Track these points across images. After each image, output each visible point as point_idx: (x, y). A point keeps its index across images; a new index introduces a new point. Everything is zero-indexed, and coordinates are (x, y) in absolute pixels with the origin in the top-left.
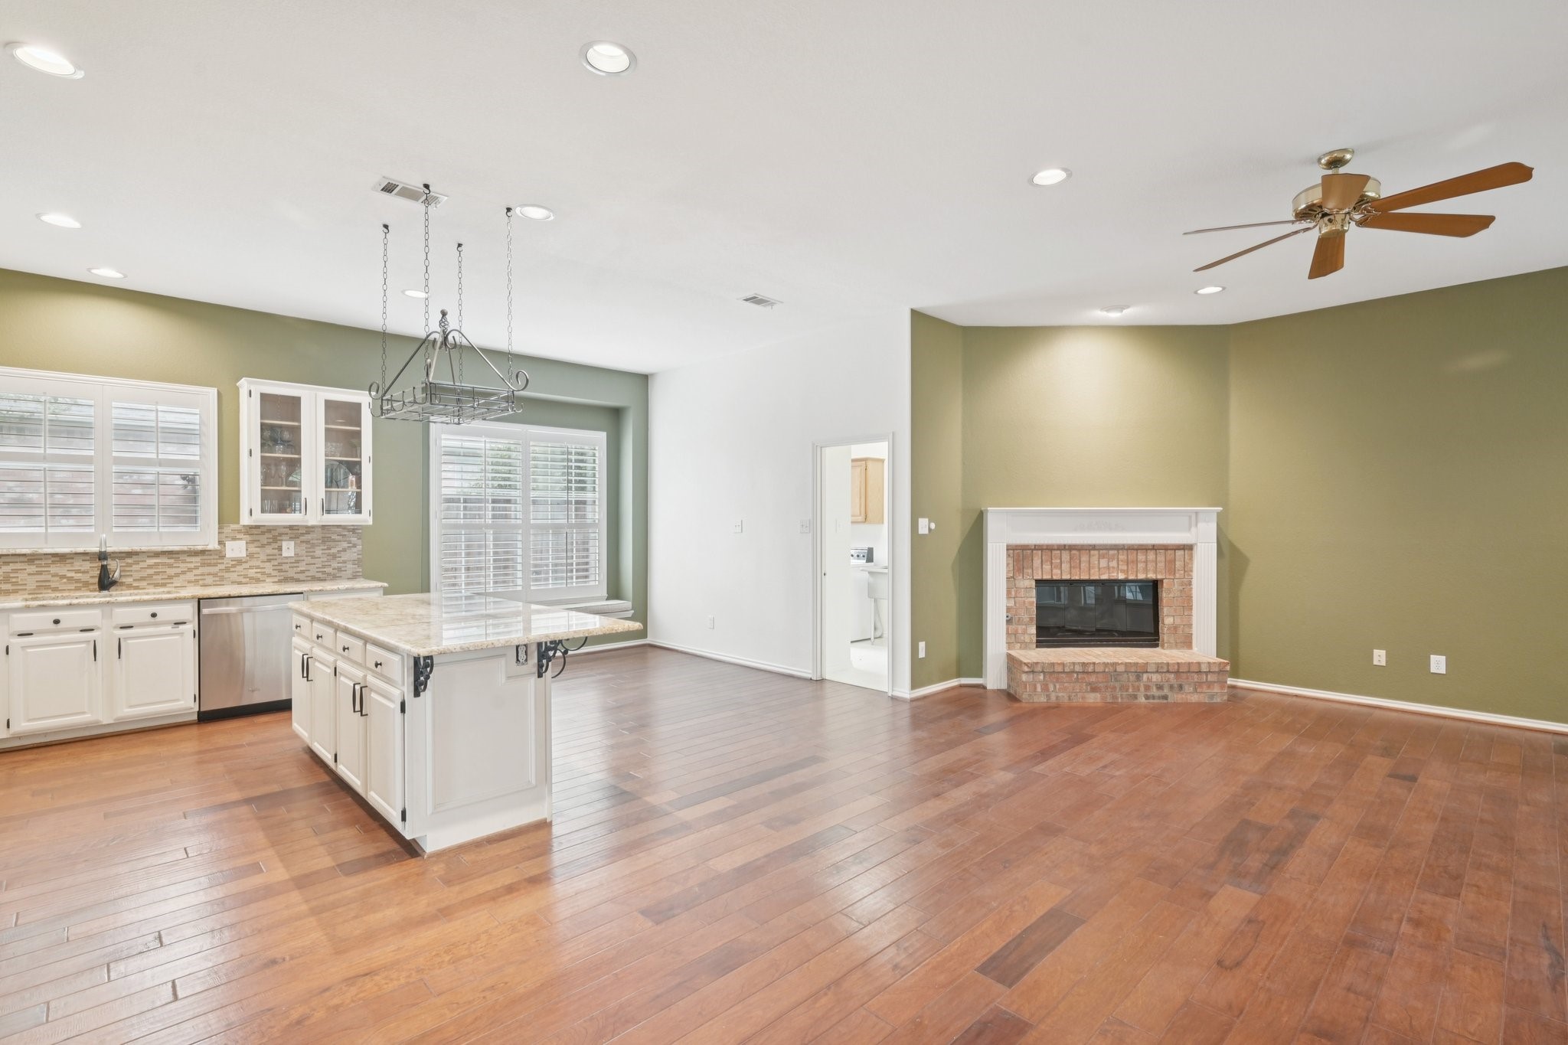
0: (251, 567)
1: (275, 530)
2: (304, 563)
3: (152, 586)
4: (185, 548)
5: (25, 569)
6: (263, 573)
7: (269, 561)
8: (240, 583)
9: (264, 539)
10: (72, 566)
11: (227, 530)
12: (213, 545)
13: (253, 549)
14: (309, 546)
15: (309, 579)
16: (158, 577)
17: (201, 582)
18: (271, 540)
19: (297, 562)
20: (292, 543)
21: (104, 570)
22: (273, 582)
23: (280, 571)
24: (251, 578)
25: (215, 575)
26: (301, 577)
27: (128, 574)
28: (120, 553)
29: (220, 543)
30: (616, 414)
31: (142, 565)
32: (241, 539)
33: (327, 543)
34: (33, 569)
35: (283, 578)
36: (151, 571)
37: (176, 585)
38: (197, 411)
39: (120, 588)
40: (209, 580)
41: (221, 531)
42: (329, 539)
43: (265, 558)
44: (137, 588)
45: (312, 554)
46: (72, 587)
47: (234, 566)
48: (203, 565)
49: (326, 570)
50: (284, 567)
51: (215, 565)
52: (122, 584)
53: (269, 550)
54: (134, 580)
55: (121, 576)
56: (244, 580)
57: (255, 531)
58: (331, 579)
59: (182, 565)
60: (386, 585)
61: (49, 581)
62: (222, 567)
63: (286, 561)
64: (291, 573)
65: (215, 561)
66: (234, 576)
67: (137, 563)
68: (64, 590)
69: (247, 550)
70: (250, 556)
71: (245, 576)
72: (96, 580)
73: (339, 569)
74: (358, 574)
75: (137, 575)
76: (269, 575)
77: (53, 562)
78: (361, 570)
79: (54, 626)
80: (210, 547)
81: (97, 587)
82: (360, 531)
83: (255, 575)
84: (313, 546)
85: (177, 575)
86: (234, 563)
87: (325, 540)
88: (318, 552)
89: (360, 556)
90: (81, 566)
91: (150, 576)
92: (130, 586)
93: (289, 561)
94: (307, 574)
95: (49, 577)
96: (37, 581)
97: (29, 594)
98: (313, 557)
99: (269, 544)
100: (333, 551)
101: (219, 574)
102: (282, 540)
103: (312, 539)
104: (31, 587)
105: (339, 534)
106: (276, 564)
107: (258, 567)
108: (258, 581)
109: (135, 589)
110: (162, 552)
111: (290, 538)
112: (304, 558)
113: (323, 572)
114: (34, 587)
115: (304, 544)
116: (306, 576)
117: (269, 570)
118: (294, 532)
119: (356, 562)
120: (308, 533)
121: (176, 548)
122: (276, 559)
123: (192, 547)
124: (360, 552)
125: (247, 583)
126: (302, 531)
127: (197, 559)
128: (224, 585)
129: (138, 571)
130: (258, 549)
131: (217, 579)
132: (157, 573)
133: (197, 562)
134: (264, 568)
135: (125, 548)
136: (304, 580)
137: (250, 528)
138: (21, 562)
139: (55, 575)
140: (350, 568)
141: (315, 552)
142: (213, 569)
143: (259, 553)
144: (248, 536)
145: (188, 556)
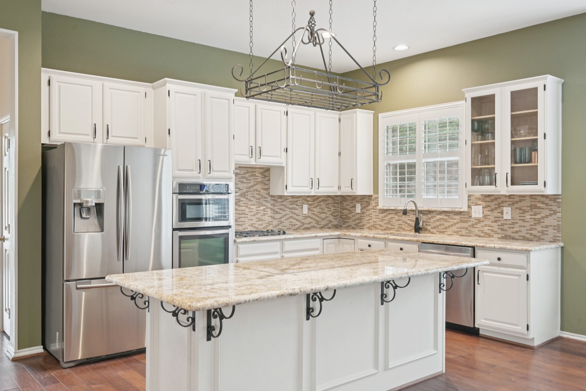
0: (485, 226)
1: (500, 198)
2: (518, 225)
3: (438, 233)
4: (450, 210)
5: (394, 218)
6: (492, 231)
7: (496, 221)
8: (479, 236)
9: (493, 205)
10: (409, 217)
11: (473, 198)
12: (465, 209)
13: (487, 213)
14: (521, 212)
15: (521, 238)
16: (441, 227)
17: (460, 233)
18: (497, 206)
19: (513, 223)
20: (510, 209)
22: (498, 238)
23: (502, 230)
24: (486, 233)
26: (516, 236)
27: (429, 224)
28: (426, 211)
29: (469, 207)
31: (435, 219)
32: (480, 205)
33: (534, 210)
34: (397, 218)
35: (503, 235)
36: (438, 223)
37: (448, 233)
39: (426, 232)
40: (464, 232)
41: (470, 198)
42: (536, 207)
43: (493, 219)
44: (432, 233)
45: (522, 218)
46: (409, 229)
47: (476, 224)
48: (462, 221)
49: (534, 232)
50: (505, 227)
51: (467, 222)
52: (426, 230)
53: (496, 214)
54: (432, 228)
55: (423, 225)
56: (482, 234)
57: (488, 199)
58: (536, 241)
59: (451, 221)
61: (402, 225)
62: (470, 223)
63: (506, 222)
64: (509, 233)
65: (466, 219)
66: (476, 231)
67: (432, 217)
68: (407, 230)
69: (483, 212)
70: (485, 216)
72: (414, 226)
73: (543, 232)
74: (557, 238)
75: (433, 225)
76: (496, 233)
78: (560, 235)
80: (462, 210)
81: (415, 230)
82: (560, 200)
83: (487, 231)
84: (524, 212)
85: (449, 227)
86: (476, 221)
87: (532, 207)
88: (528, 217)
89: (560, 223)
90: (412, 217)
91: (438, 226)
92: (430, 232)
93: (508, 222)
94: (520, 234)
95: (401, 223)
96: (398, 224)
97: (396, 231)
98: (524, 221)
99: (496, 209)
100: (538, 217)
101: (469, 229)
102: (503, 206)
103: (523, 207)
104: (396, 227)
105: (543, 203)
106: (500, 224)
107: (489, 226)
108: (489, 236)
109: (431, 234)
110: (443, 211)
111: (509, 205)
112: (518, 221)
113: (531, 234)
114: (397, 227)
115: (518, 210)
116: (519, 236)
117: (496, 229)
118: (512, 200)
119: (556, 228)
120: (521, 201)
121: (446, 209)
122: (500, 221)
123: (453, 209)
124: (560, 219)
125: (483, 237)
126: (517, 199)
127: (458, 217)
128: (470, 236)
129: (432, 223)
130: (489, 212)
131: (468, 232)
132: (440, 225)
133: (458, 219)
134: (493, 227)
135: (426, 208)
136: (517, 239)
137: (485, 197)
138: (394, 214)
139: (404, 222)
140: (551, 232)
141: (525, 217)
142: (466, 225)
143: (490, 216)
144: (483, 202)
145: (454, 215)
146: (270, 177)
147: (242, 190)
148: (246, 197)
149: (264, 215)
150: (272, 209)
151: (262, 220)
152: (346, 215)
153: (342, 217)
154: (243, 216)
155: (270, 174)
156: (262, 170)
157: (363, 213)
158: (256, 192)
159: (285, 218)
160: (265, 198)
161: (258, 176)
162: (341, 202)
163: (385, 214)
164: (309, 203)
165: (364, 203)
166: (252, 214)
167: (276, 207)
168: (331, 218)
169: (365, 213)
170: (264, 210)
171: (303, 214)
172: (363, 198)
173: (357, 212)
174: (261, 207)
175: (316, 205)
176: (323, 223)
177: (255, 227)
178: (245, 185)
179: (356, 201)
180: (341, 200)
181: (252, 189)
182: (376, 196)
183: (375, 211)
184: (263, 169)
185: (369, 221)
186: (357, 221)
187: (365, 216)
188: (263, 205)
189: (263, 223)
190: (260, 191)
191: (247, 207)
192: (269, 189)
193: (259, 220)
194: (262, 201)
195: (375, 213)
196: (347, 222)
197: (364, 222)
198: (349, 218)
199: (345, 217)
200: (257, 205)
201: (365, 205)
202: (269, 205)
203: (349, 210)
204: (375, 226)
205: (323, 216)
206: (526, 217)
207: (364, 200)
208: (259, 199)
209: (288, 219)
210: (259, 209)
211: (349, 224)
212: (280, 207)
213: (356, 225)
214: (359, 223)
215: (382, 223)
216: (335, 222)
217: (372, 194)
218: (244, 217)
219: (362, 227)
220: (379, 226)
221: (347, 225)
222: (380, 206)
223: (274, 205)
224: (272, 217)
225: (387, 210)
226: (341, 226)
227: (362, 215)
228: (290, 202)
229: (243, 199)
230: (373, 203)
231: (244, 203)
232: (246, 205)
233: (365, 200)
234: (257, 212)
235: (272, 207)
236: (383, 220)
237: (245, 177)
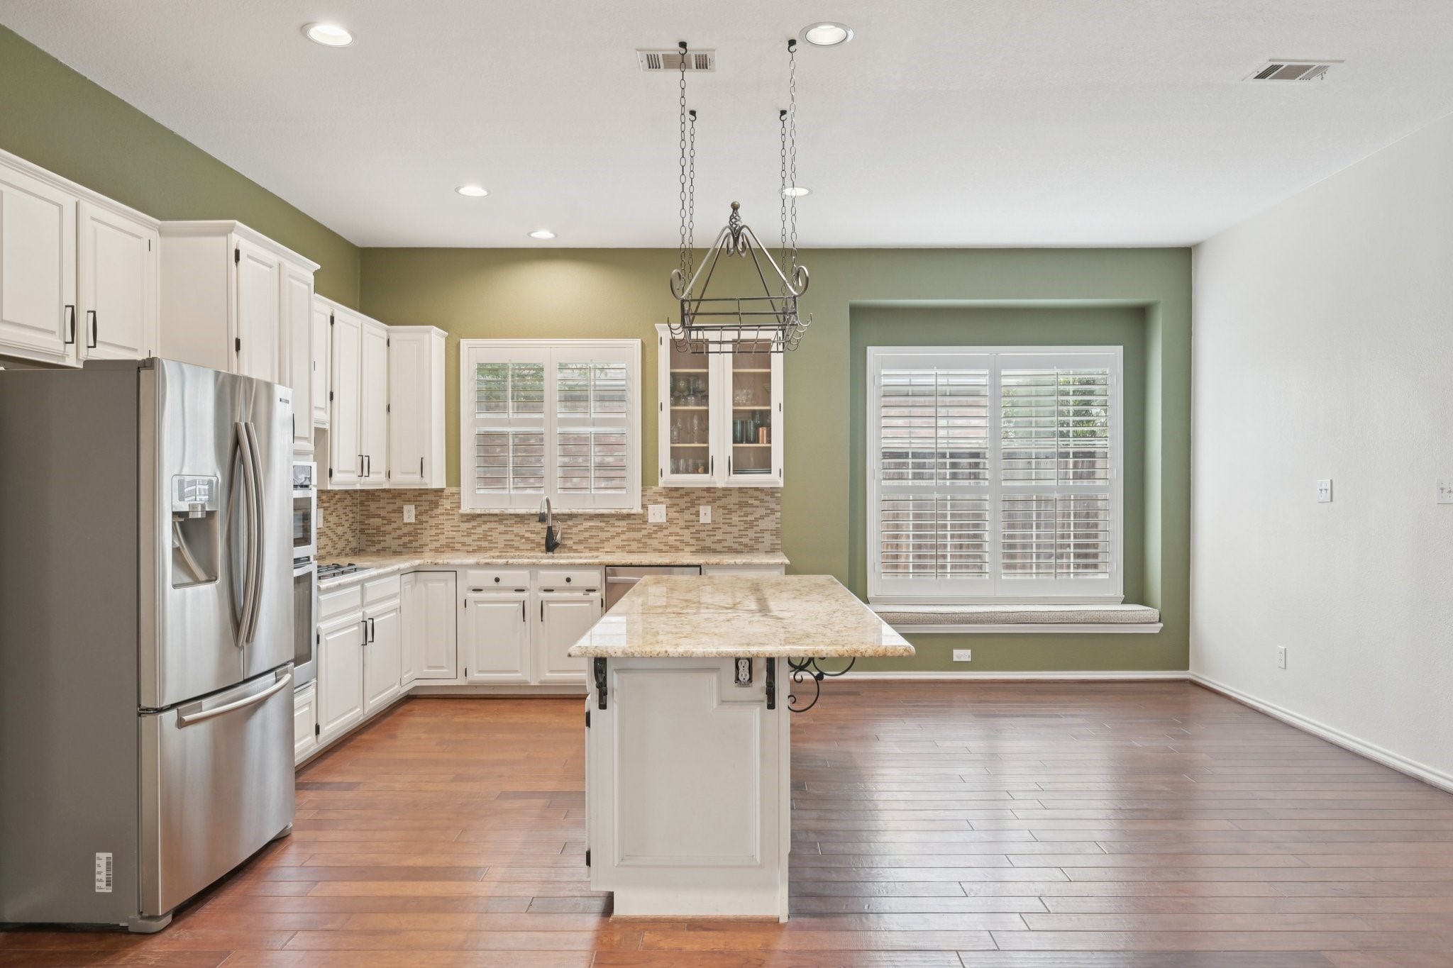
0: (671, 534)
1: (693, 493)
2: (721, 531)
3: (587, 550)
4: (613, 512)
5: (497, 528)
6: (682, 541)
7: (687, 527)
8: (661, 551)
9: (682, 503)
10: (529, 527)
11: (649, 493)
12: (637, 509)
13: (673, 515)
14: (726, 511)
15: (726, 550)
16: (593, 541)
17: (627, 548)
18: (689, 505)
19: (714, 529)
20: (709, 508)
21: (550, 533)
22: (691, 552)
23: (698, 539)
24: (671, 546)
25: (639, 541)
26: (718, 547)
27: (569, 536)
28: (564, 515)
29: (644, 506)
30: (1140, 315)
31: (580, 527)
32: (662, 503)
33: (744, 509)
34: (501, 528)
35: (699, 547)
36: (587, 535)
37: (606, 550)
38: (624, 365)
39: (563, 550)
40: (634, 546)
41: (644, 493)
42: (747, 505)
43: (682, 524)
44: (576, 551)
45: (728, 521)
47: (655, 532)
48: (630, 529)
49: (744, 540)
50: (702, 535)
51: (639, 530)
52: (564, 546)
53: (687, 516)
54: (574, 543)
55: (562, 538)
56: (664, 548)
57: (675, 494)
58: (748, 552)
59: (611, 529)
60: (787, 561)
61: (513, 540)
62: (645, 532)
63: (702, 528)
64: (708, 543)
65: (639, 526)
66: (655, 543)
67: (576, 526)
68: (523, 550)
69: (667, 514)
70: (670, 521)
71: (666, 544)
72: (544, 542)
73: (756, 540)
74: (777, 547)
75: (576, 538)
76: (688, 544)
77: (517, 523)
78: (779, 542)
79: (495, 584)
80: (633, 511)
81: (544, 548)
82: (779, 495)
83: (674, 543)
84: (730, 512)
85: (607, 540)
86: (655, 528)
87: (742, 505)
88: (735, 519)
89: (779, 526)
90: (535, 527)
91: (586, 539)
92: (570, 549)
93: (707, 528)
94: (724, 544)
95: (512, 537)
96: (505, 540)
97: (500, 552)
98: (730, 525)
99: (687, 508)
100: (750, 518)
101: (643, 541)
102: (699, 505)
103: (729, 504)
104: (501, 545)
105: (756, 498)
106: (694, 531)
107: (677, 534)
108: (678, 548)
109: (574, 552)
110: (595, 515)
111: (707, 502)
112: (721, 525)
113: (740, 543)
114: (503, 546)
115: (721, 510)
117: (687, 538)
118: (712, 495)
119: (775, 532)
120: (725, 496)
121: (606, 511)
122: (694, 526)
123: (618, 510)
124: (779, 521)
125: (667, 552)
126: (719, 494)
127: (624, 523)
128: (646, 552)
129: (575, 534)
130: (677, 514)
131: (641, 545)
132: (591, 537)
133: (624, 527)
134: (683, 535)
135: (566, 511)
136: (720, 552)
137: (670, 491)
138: (495, 522)
139: (517, 535)
140: (768, 539)
141: (731, 519)
142: (637, 535)
143: (678, 519)
144: (668, 499)
145: (617, 519)
152: (378, 528)
153: (366, 532)
157: (421, 522)
162: (362, 503)
163: (475, 523)
164: (325, 505)
165: (423, 503)
168: (349, 536)
169: (427, 522)
172: (420, 495)
173: (406, 520)
175: (332, 509)
176: (340, 545)
179: (403, 501)
180: (364, 499)
182: (454, 490)
183: (450, 517)
185: (436, 538)
186: (406, 539)
187: (426, 529)
195: (449, 522)
196: (379, 542)
197: (426, 537)
198: (385, 533)
199: (375, 531)
201: (427, 508)
203: (384, 518)
204: (451, 545)
205: (340, 530)
206: (733, 519)
207: (424, 497)
211: (383, 545)
213: (405, 546)
214: (411, 542)
215: (468, 540)
217: (443, 487)
219: (418, 550)
220: (460, 545)
221: (379, 547)
222: (466, 508)
225: (480, 515)
226: (364, 550)
227: (419, 527)
230: (446, 504)
233: (426, 499)
236: (469, 535)
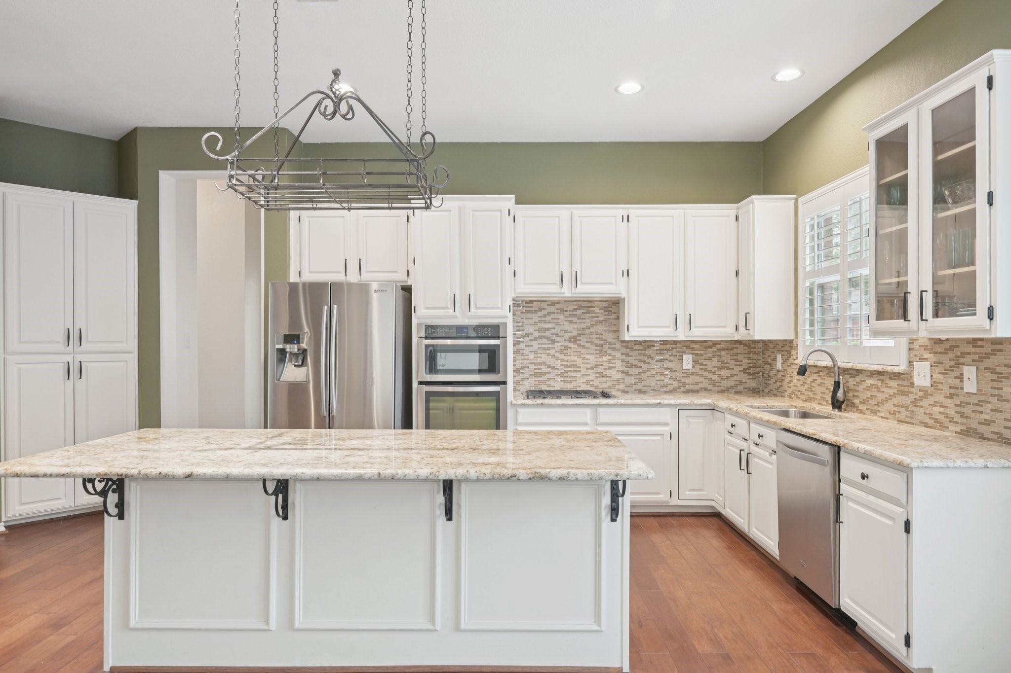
0: (935, 404)
1: (958, 346)
2: (989, 406)
3: (868, 412)
4: (880, 368)
6: (946, 416)
7: (951, 396)
8: (926, 425)
9: (947, 360)
11: (917, 346)
12: (903, 368)
13: (937, 377)
14: (995, 377)
15: (995, 437)
16: (873, 402)
18: (953, 363)
19: (981, 403)
20: (974, 369)
21: (837, 388)
22: (956, 433)
23: (963, 415)
24: (936, 421)
25: (907, 408)
26: (985, 430)
27: (857, 394)
28: (849, 369)
29: (911, 364)
31: (864, 385)
32: (926, 359)
35: (964, 428)
39: (853, 409)
40: (904, 414)
41: (911, 346)
43: (947, 391)
44: (861, 412)
45: (996, 392)
48: (901, 393)
50: (968, 410)
51: (907, 394)
53: (952, 380)
54: (860, 402)
56: (931, 422)
57: (940, 348)
59: (886, 390)
61: (825, 393)
62: (912, 398)
63: (968, 399)
64: (973, 423)
65: (907, 389)
66: (920, 413)
67: (861, 382)
69: (932, 376)
70: (934, 385)
71: (930, 416)
75: (862, 397)
76: (952, 422)
80: (899, 370)
83: (938, 417)
84: (1001, 377)
85: (883, 402)
86: (921, 394)
88: (1007, 389)
91: (868, 400)
92: (859, 410)
93: (972, 399)
94: (993, 428)
95: (824, 390)
98: (1000, 398)
99: (951, 369)
101: (912, 408)
102: (964, 364)
103: (999, 366)
106: (958, 402)
107: (941, 405)
108: (942, 427)
110: (875, 371)
111: (973, 361)
112: (989, 398)
115: (989, 374)
116: (993, 433)
117: (951, 412)
118: (978, 350)
120: (994, 352)
122: (958, 395)
123: (884, 367)
125: (931, 427)
126: (988, 348)
127: (894, 384)
128: (913, 424)
129: (861, 392)
130: (940, 376)
131: (909, 414)
132: (872, 397)
133: (895, 388)
134: (947, 407)
136: (988, 439)
137: (935, 343)
138: (816, 373)
141: (1001, 389)
142: (906, 400)
143: (942, 383)
144: (932, 355)
145: (890, 379)
146: (619, 313)
147: (572, 332)
148: (578, 342)
149: (610, 368)
150: (623, 361)
151: (606, 376)
152: (768, 373)
153: (764, 375)
154: (572, 369)
155: (619, 309)
156: (605, 305)
157: (784, 370)
158: (594, 336)
159: (648, 373)
160: (610, 344)
161: (597, 313)
164: (696, 352)
165: (784, 353)
166: (589, 366)
167: (630, 358)
168: (744, 377)
169: (786, 370)
170: (609, 362)
171: (683, 369)
172: (784, 346)
173: (778, 368)
174: (604, 357)
175: (710, 355)
176: (724, 384)
177: (592, 386)
178: (576, 326)
179: (777, 351)
180: (763, 348)
181: (588, 331)
182: (796, 341)
184: (607, 303)
185: (790, 385)
186: (778, 384)
187: (786, 376)
188: (606, 354)
189: (608, 381)
190: (602, 334)
191: (579, 357)
192: (619, 331)
193: (601, 375)
194: (605, 348)
196: (769, 385)
197: (785, 385)
198: (771, 378)
199: (767, 376)
200: (596, 354)
201: (786, 357)
202: (618, 354)
203: (771, 365)
204: (796, 393)
205: (725, 373)
206: (1004, 389)
208: (601, 346)
209: (653, 376)
210: (601, 359)
212: (638, 358)
213: (777, 389)
214: (780, 387)
215: (803, 389)
216: (753, 384)
217: (792, 339)
218: (574, 371)
219: (782, 394)
220: (800, 393)
221: (768, 389)
222: (800, 360)
223: (627, 355)
224: (623, 372)
225: (808, 367)
226: (762, 391)
227: (783, 374)
228: (657, 350)
229: (571, 345)
230: (793, 354)
231: (574, 352)
232: (578, 353)
233: (786, 348)
234: (596, 363)
235: (624, 357)
236: (804, 384)
237: (576, 315)
